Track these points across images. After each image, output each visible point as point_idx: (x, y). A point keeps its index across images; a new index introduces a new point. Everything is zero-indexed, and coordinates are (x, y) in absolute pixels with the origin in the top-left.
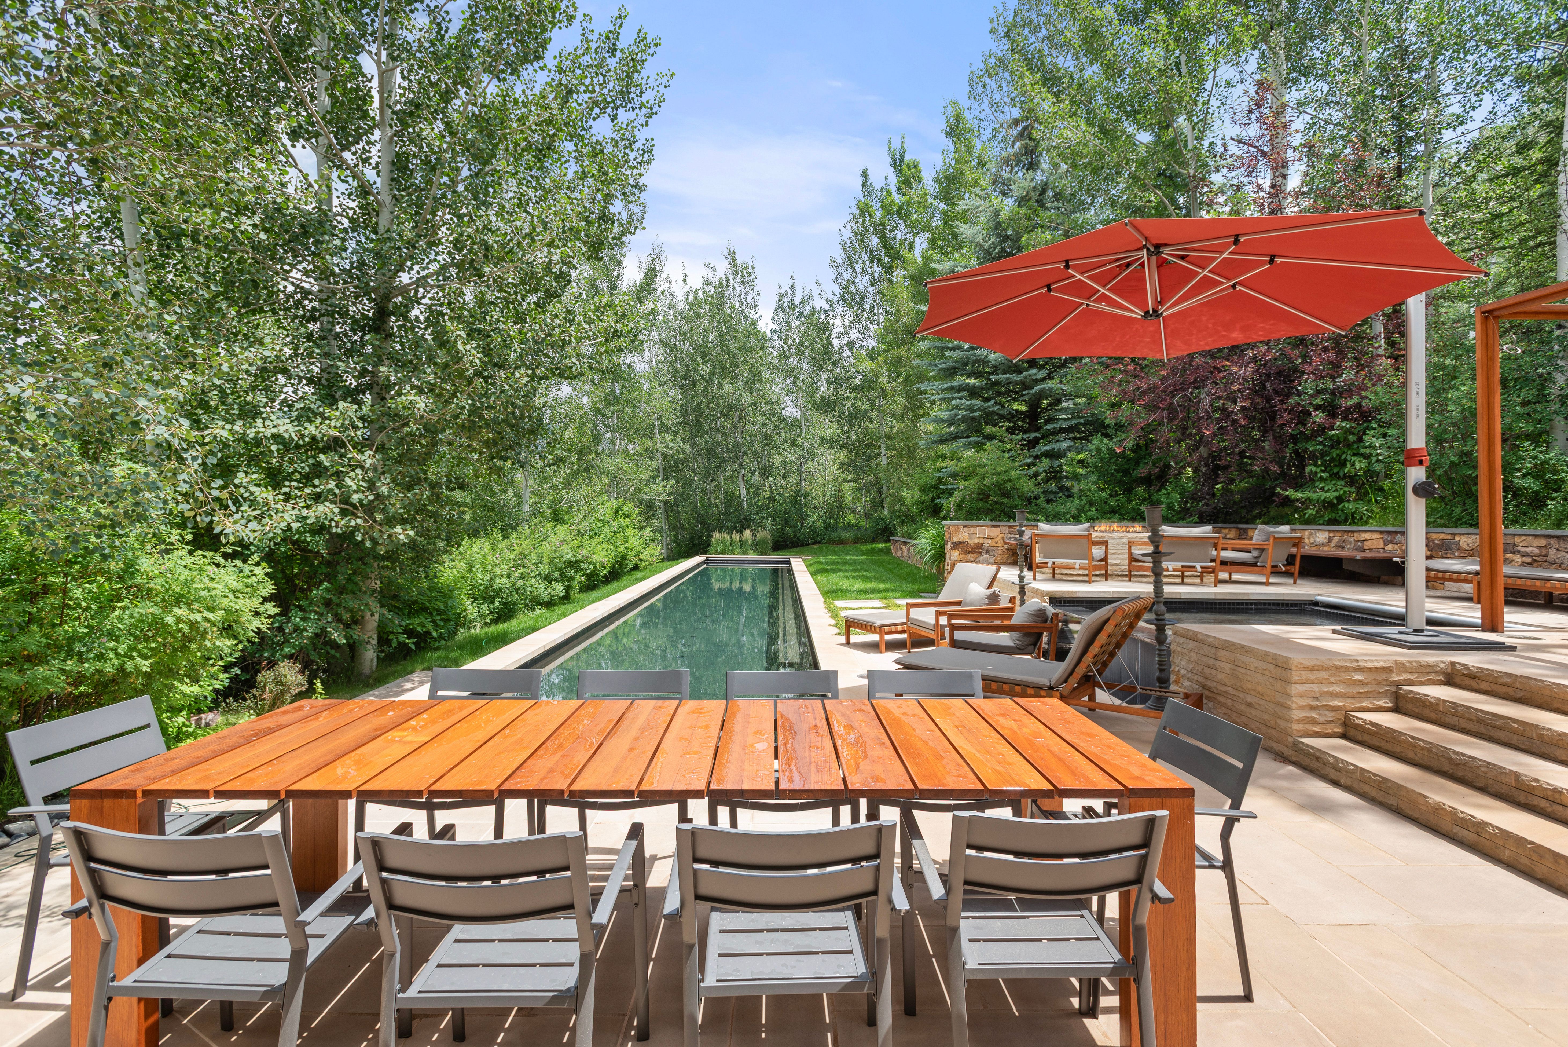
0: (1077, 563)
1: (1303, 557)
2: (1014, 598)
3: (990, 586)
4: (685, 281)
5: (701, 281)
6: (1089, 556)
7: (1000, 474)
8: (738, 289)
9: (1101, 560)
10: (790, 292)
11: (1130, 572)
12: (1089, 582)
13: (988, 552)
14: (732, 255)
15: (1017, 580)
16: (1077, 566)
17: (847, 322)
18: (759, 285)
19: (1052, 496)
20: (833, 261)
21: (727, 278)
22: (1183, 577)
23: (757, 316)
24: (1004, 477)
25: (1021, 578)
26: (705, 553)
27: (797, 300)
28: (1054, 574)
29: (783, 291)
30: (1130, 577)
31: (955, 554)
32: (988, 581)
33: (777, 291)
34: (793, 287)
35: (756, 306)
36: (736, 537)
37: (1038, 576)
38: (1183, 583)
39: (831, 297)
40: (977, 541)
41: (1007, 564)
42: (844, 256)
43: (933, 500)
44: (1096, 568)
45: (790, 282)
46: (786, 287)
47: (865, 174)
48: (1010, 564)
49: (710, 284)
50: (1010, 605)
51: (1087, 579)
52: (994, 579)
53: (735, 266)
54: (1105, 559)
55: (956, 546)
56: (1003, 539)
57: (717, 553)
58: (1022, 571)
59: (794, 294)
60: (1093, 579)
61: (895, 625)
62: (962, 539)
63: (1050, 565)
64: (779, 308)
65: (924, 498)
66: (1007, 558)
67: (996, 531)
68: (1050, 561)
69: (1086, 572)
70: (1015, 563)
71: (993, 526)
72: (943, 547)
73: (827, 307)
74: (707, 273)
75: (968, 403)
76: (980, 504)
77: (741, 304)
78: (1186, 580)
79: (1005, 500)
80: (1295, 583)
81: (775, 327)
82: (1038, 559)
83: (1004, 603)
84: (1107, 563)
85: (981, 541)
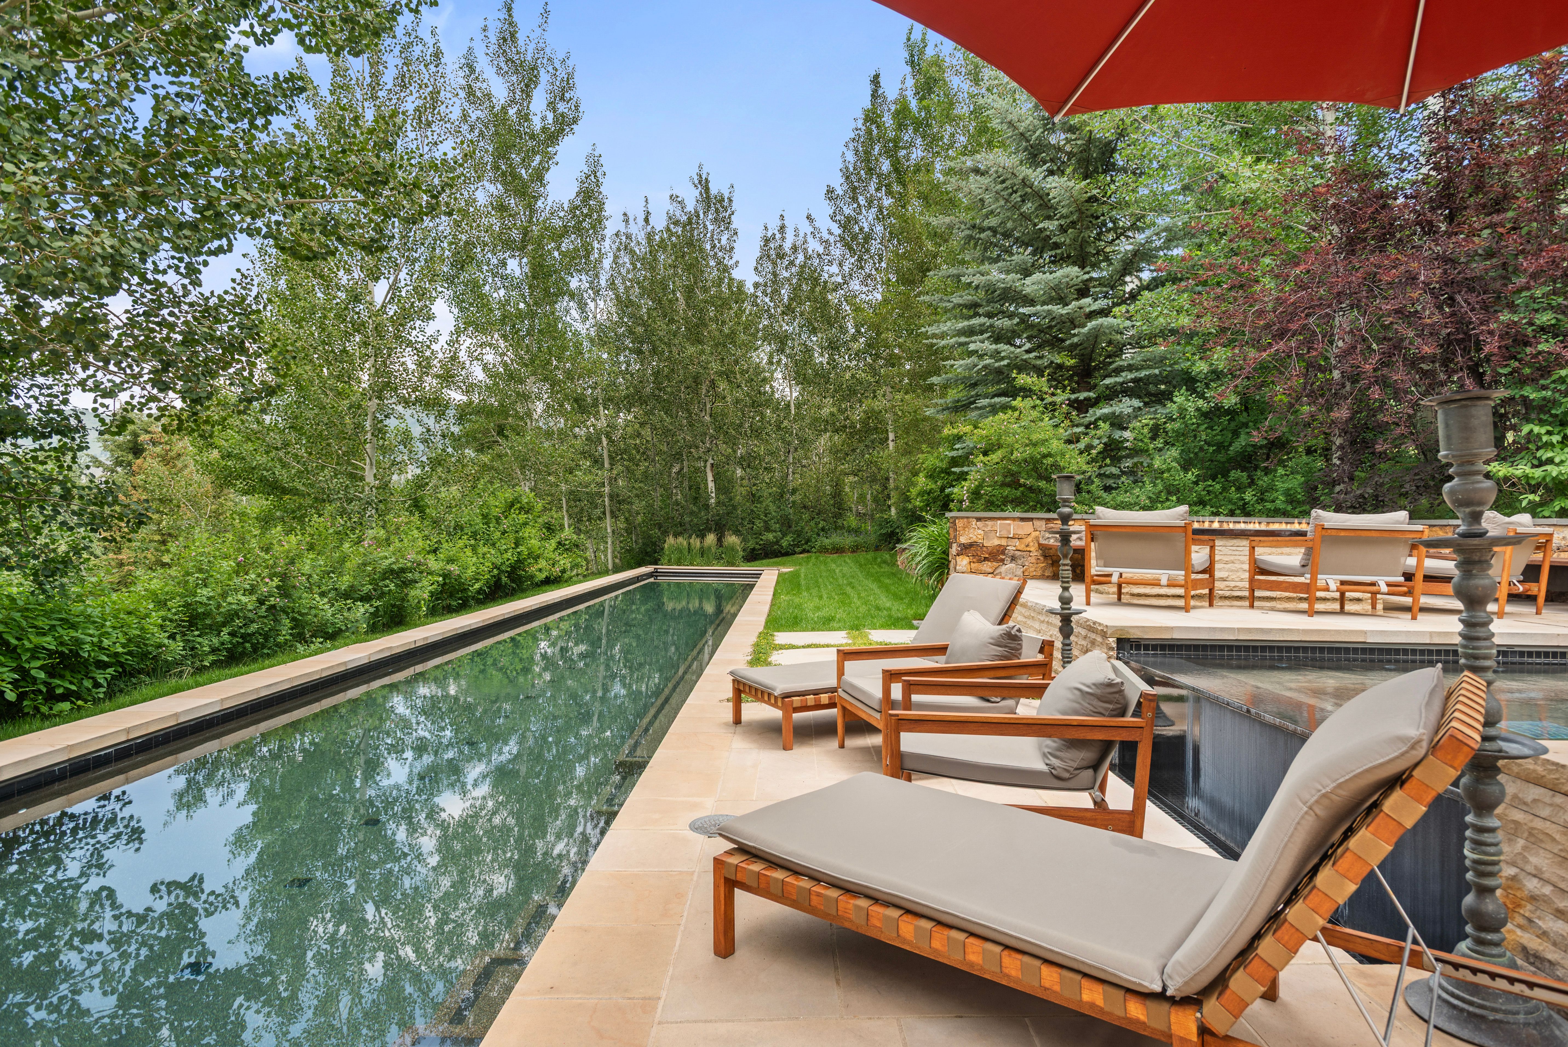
0: (1163, 576)
1: (1555, 569)
2: (1051, 644)
3: (1004, 618)
4: (647, 220)
5: (665, 217)
6: (1185, 564)
7: (1035, 445)
8: (710, 227)
9: (1203, 572)
10: (778, 236)
11: (1252, 591)
12: (1186, 609)
13: (1013, 559)
14: (703, 184)
15: (1057, 605)
16: (1164, 581)
17: (846, 268)
18: (736, 222)
19: (1110, 482)
20: (830, 191)
21: (696, 212)
22: (1342, 600)
23: (732, 262)
24: (1043, 450)
25: (1066, 601)
26: (656, 563)
27: (787, 246)
28: (1120, 593)
29: (769, 234)
30: (1252, 601)
31: (963, 562)
32: (998, 608)
33: (760, 233)
34: (782, 228)
35: (732, 248)
36: (696, 542)
37: (1094, 598)
38: (1342, 612)
39: (826, 236)
40: (996, 542)
41: (1042, 577)
42: (845, 187)
43: (942, 489)
44: (1196, 584)
45: (779, 223)
46: (773, 229)
47: (875, 80)
48: (1048, 578)
49: (676, 223)
50: (1040, 657)
51: (1181, 603)
52: (1014, 602)
53: (708, 197)
54: (1209, 570)
55: (966, 548)
56: (1037, 538)
57: (669, 563)
58: (1066, 589)
59: (783, 239)
60: (1193, 603)
61: (816, 692)
62: (974, 539)
63: (1115, 579)
64: (765, 255)
65: (931, 486)
66: (1044, 569)
67: (1026, 528)
68: (1115, 572)
69: (1181, 591)
70: (1055, 577)
71: (1023, 519)
72: (946, 553)
73: (821, 250)
74: (672, 207)
75: (994, 346)
76: (1006, 491)
77: (714, 247)
78: (1348, 607)
79: (1042, 484)
80: (1538, 613)
81: (757, 279)
82: (1094, 568)
83: (1030, 654)
84: (1212, 575)
85: (1004, 542)
